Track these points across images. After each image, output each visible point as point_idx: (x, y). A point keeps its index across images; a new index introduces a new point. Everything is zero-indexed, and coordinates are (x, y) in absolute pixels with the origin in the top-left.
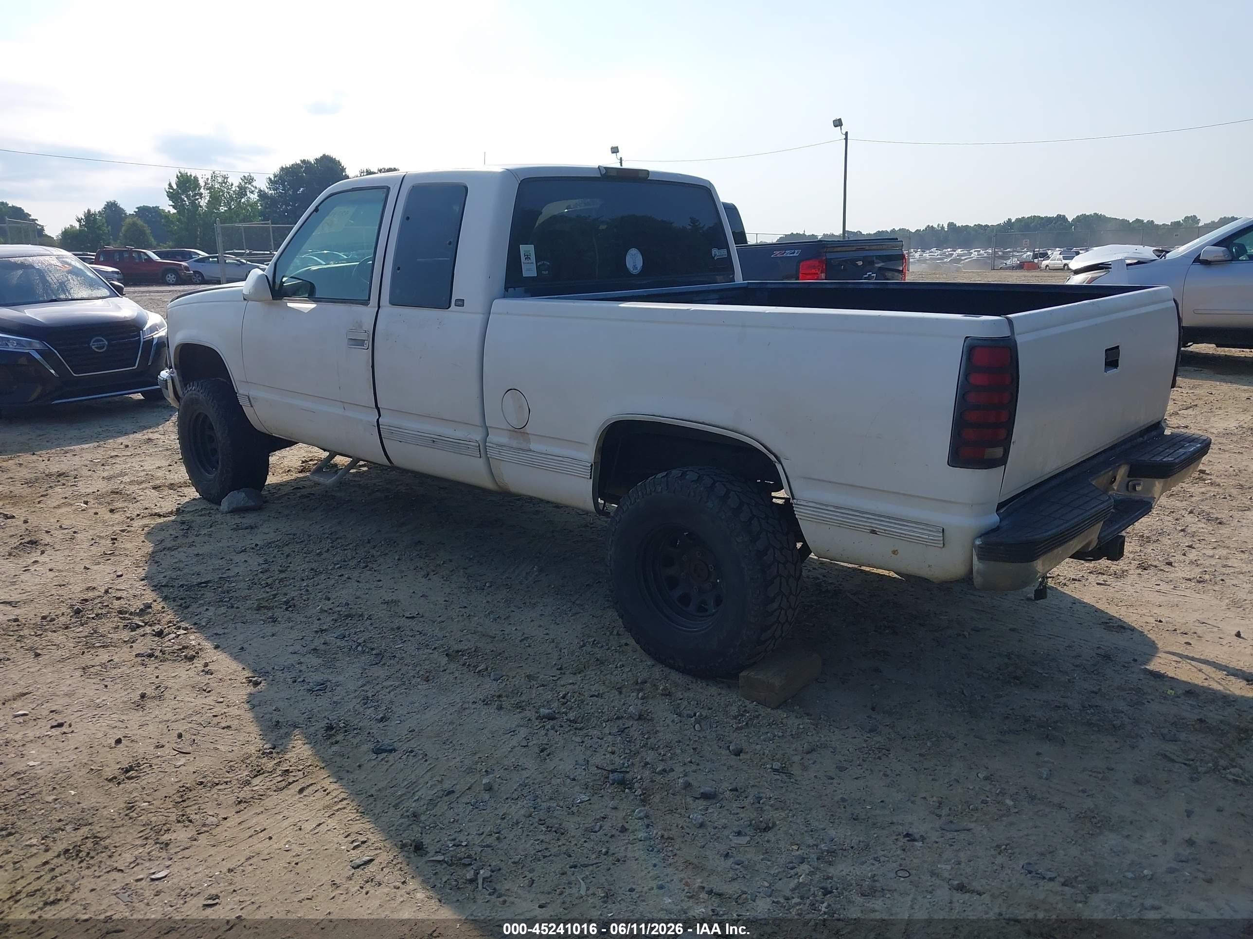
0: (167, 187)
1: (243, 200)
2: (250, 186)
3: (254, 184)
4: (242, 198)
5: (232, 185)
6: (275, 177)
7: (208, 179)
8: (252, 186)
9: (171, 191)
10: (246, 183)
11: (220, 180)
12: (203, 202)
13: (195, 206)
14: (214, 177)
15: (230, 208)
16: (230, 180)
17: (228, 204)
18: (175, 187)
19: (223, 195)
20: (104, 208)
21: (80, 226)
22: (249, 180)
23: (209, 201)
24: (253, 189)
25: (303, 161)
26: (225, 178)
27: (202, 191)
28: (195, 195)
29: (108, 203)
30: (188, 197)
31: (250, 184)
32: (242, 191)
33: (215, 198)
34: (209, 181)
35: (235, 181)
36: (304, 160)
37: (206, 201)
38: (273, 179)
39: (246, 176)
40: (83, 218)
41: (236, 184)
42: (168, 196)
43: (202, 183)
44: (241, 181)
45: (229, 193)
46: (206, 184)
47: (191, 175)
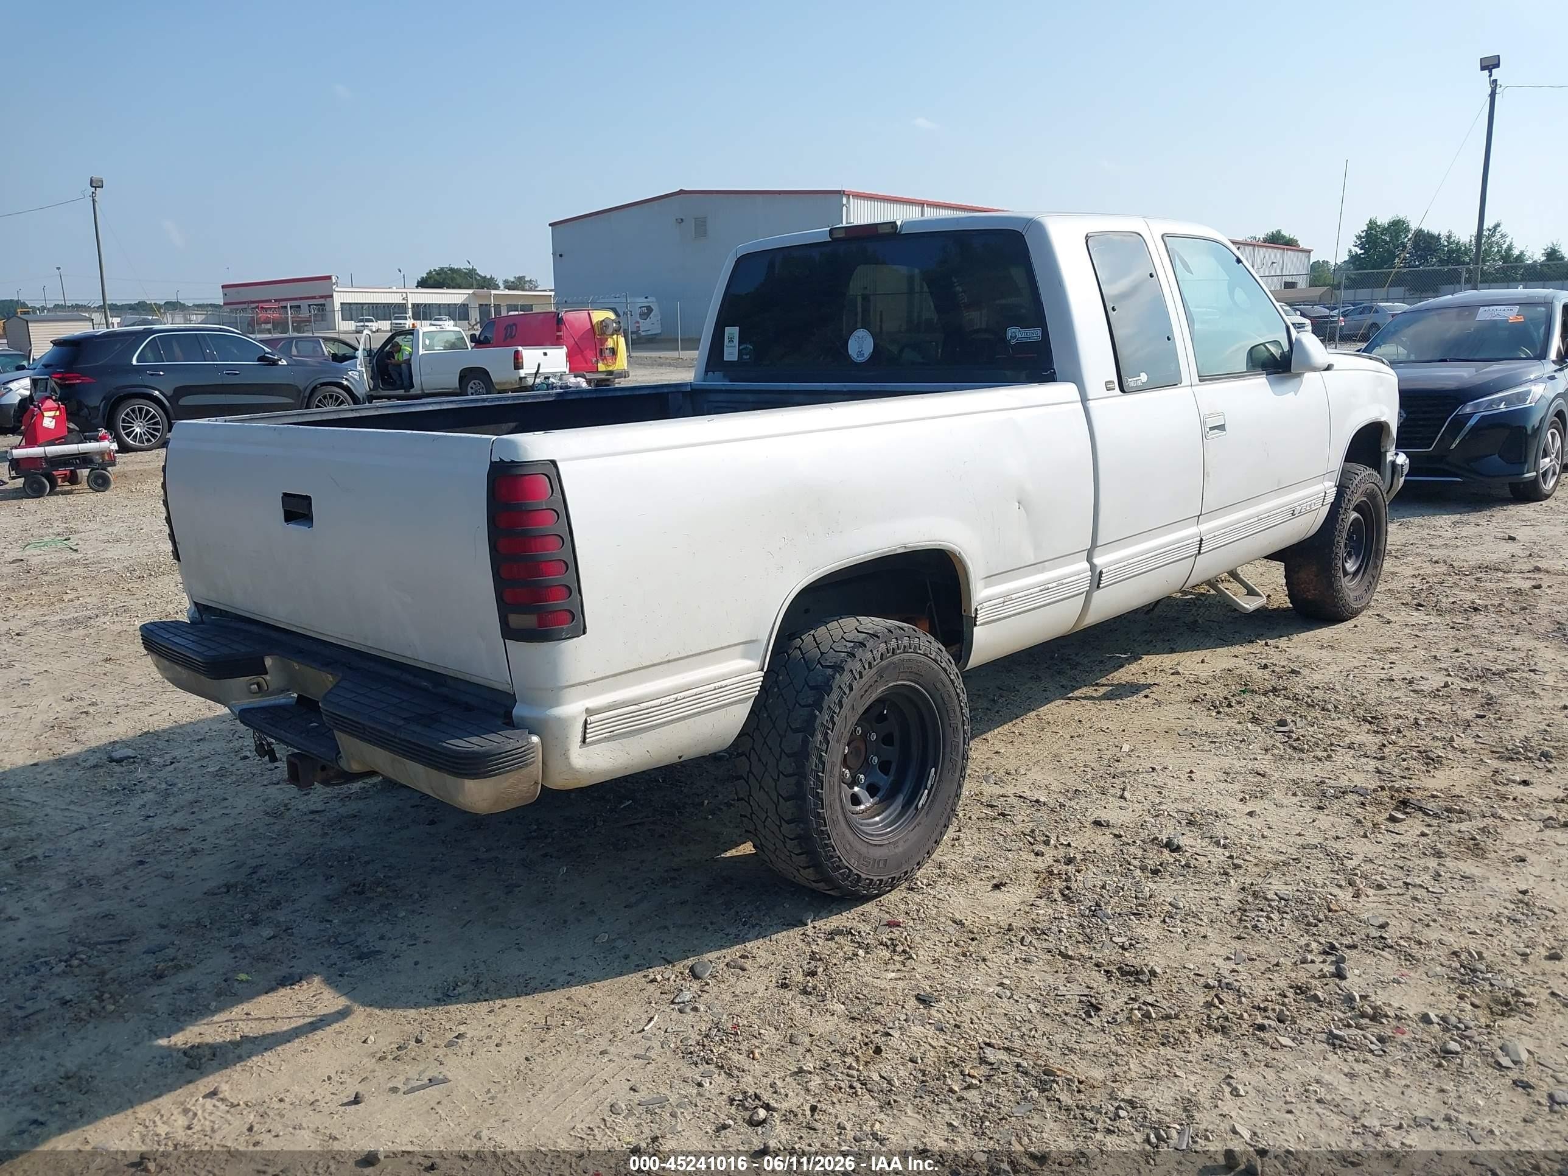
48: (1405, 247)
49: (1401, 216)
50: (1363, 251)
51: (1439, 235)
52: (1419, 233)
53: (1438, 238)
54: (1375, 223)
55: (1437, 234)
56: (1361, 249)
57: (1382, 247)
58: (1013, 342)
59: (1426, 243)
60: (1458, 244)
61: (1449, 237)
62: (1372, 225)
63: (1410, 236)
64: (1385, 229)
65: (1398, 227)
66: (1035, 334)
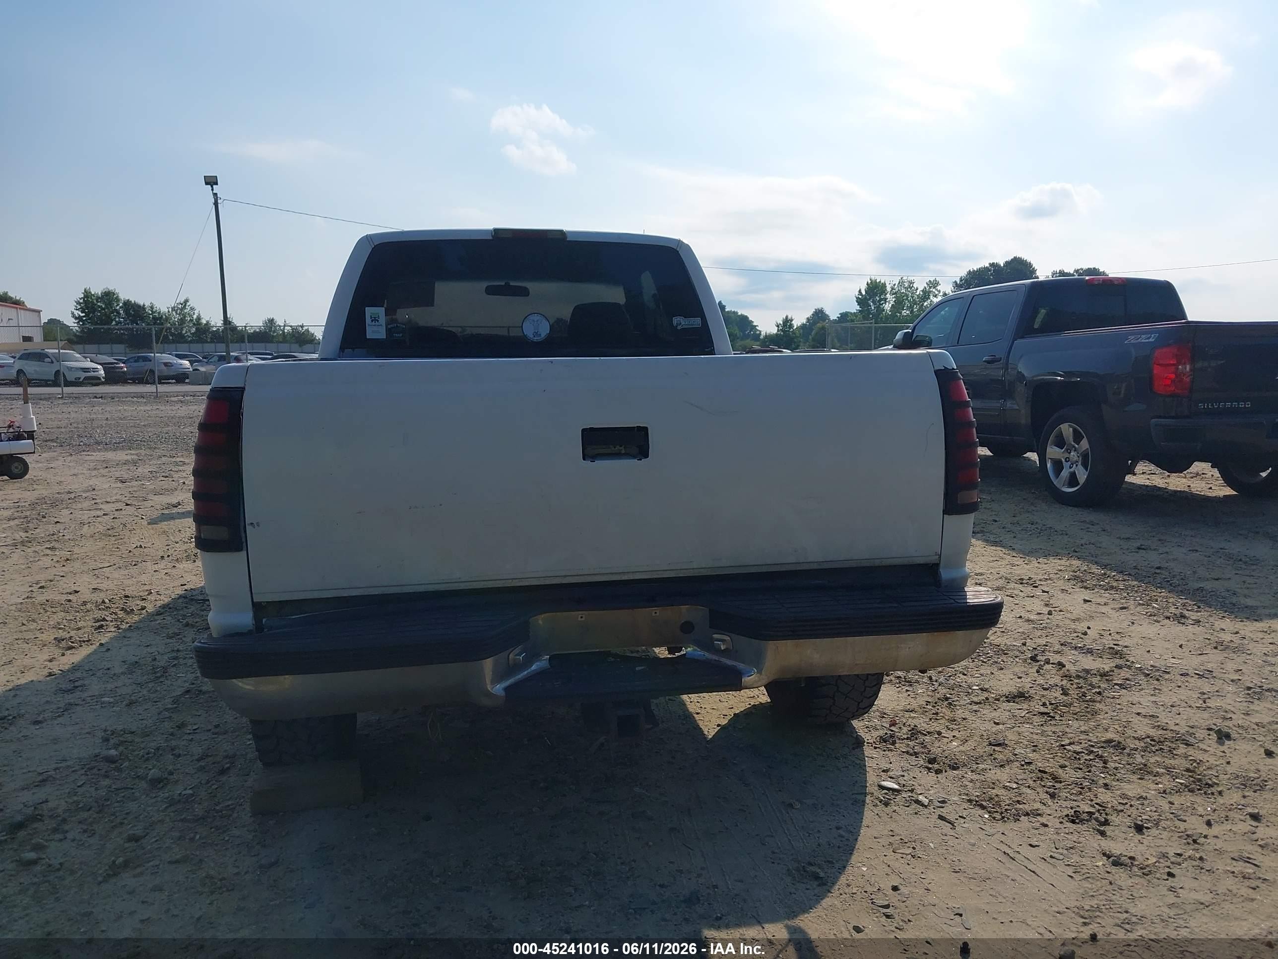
0: (857, 293)
1: (925, 304)
2: (934, 290)
3: (939, 288)
4: (925, 301)
5: (917, 289)
6: (961, 280)
7: (895, 285)
8: (937, 290)
9: (860, 297)
10: (930, 287)
11: (906, 285)
12: (887, 307)
13: (880, 310)
14: (901, 283)
15: (912, 312)
16: (915, 286)
17: (911, 308)
18: (864, 293)
19: (907, 299)
20: (813, 315)
21: (778, 330)
22: (934, 284)
23: (892, 305)
24: (937, 293)
25: (992, 265)
26: (911, 283)
27: (888, 296)
28: (881, 300)
29: (816, 310)
30: (873, 302)
31: (934, 288)
32: (926, 295)
33: (899, 303)
34: (896, 286)
35: (920, 285)
36: (993, 263)
37: (890, 305)
38: (958, 283)
39: (932, 280)
40: (781, 323)
41: (921, 288)
42: (857, 301)
43: (889, 289)
44: (926, 286)
45: (913, 297)
46: (893, 289)
47: (880, 282)
48: (118, 313)
49: (111, 288)
50: (84, 314)
51: (144, 305)
52: (127, 303)
53: (143, 308)
54: (90, 292)
55: (142, 304)
56: (82, 313)
57: (100, 312)
58: (679, 328)
59: (134, 311)
60: (159, 313)
61: (152, 307)
62: (87, 294)
63: (121, 305)
64: (98, 298)
65: (109, 297)
66: (697, 321)
